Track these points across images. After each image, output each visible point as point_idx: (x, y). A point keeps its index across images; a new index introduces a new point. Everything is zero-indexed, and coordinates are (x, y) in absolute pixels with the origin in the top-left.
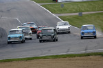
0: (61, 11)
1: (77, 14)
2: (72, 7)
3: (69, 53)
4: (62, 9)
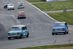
0: (49, 9)
1: (62, 11)
2: (58, 5)
3: (56, 44)
4: (50, 7)
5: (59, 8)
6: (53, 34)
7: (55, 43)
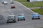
2: (37, 4)
4: (32, 5)
5: (38, 6)
6: (33, 19)
7: (35, 27)
